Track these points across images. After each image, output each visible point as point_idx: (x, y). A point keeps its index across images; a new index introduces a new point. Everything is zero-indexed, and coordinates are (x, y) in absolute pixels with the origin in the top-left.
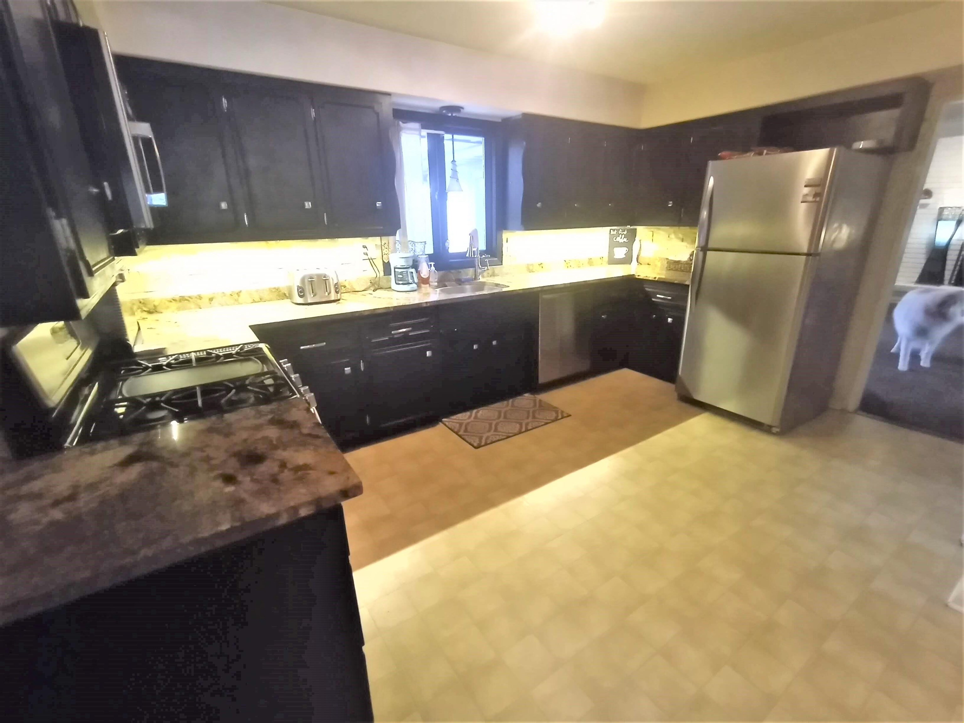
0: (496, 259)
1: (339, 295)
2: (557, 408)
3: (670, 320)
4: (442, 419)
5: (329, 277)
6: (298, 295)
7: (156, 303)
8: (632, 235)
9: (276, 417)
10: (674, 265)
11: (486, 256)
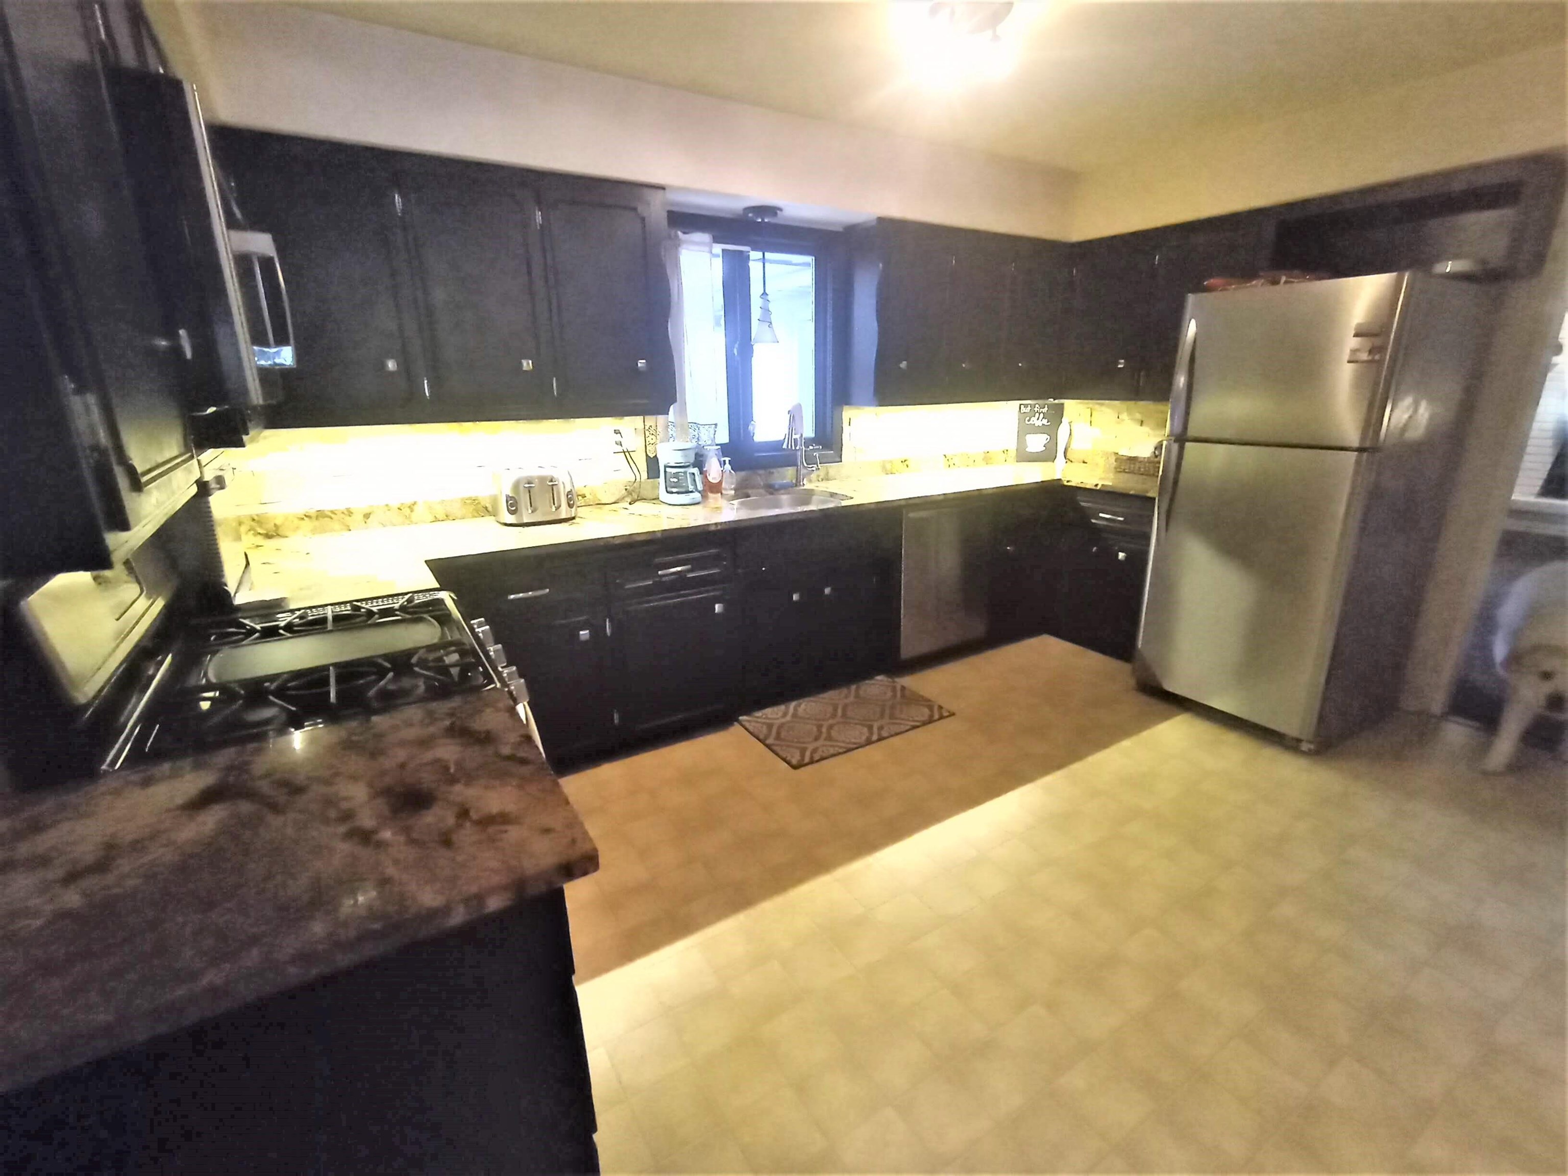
0: (832, 452)
1: (573, 510)
2: (929, 701)
3: (1121, 555)
4: (739, 716)
5: (559, 482)
6: (508, 510)
7: (278, 522)
8: (1057, 414)
9: (458, 723)
10: (1128, 464)
11: (815, 448)
